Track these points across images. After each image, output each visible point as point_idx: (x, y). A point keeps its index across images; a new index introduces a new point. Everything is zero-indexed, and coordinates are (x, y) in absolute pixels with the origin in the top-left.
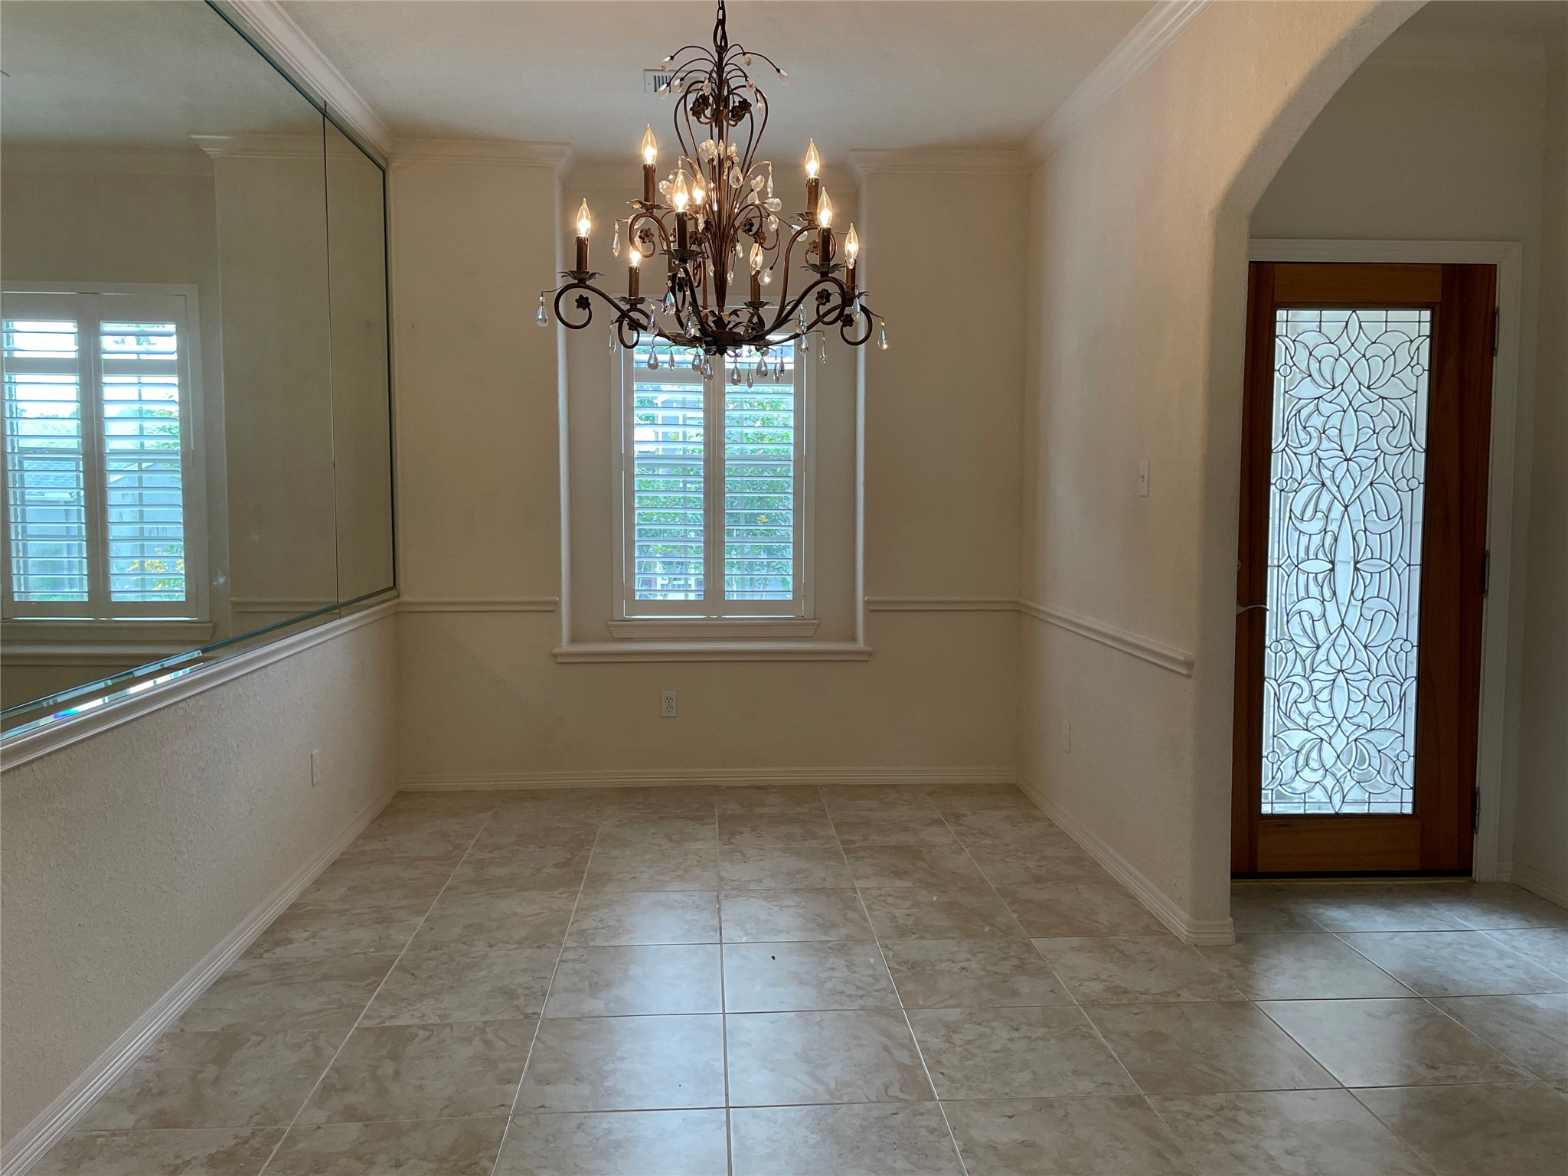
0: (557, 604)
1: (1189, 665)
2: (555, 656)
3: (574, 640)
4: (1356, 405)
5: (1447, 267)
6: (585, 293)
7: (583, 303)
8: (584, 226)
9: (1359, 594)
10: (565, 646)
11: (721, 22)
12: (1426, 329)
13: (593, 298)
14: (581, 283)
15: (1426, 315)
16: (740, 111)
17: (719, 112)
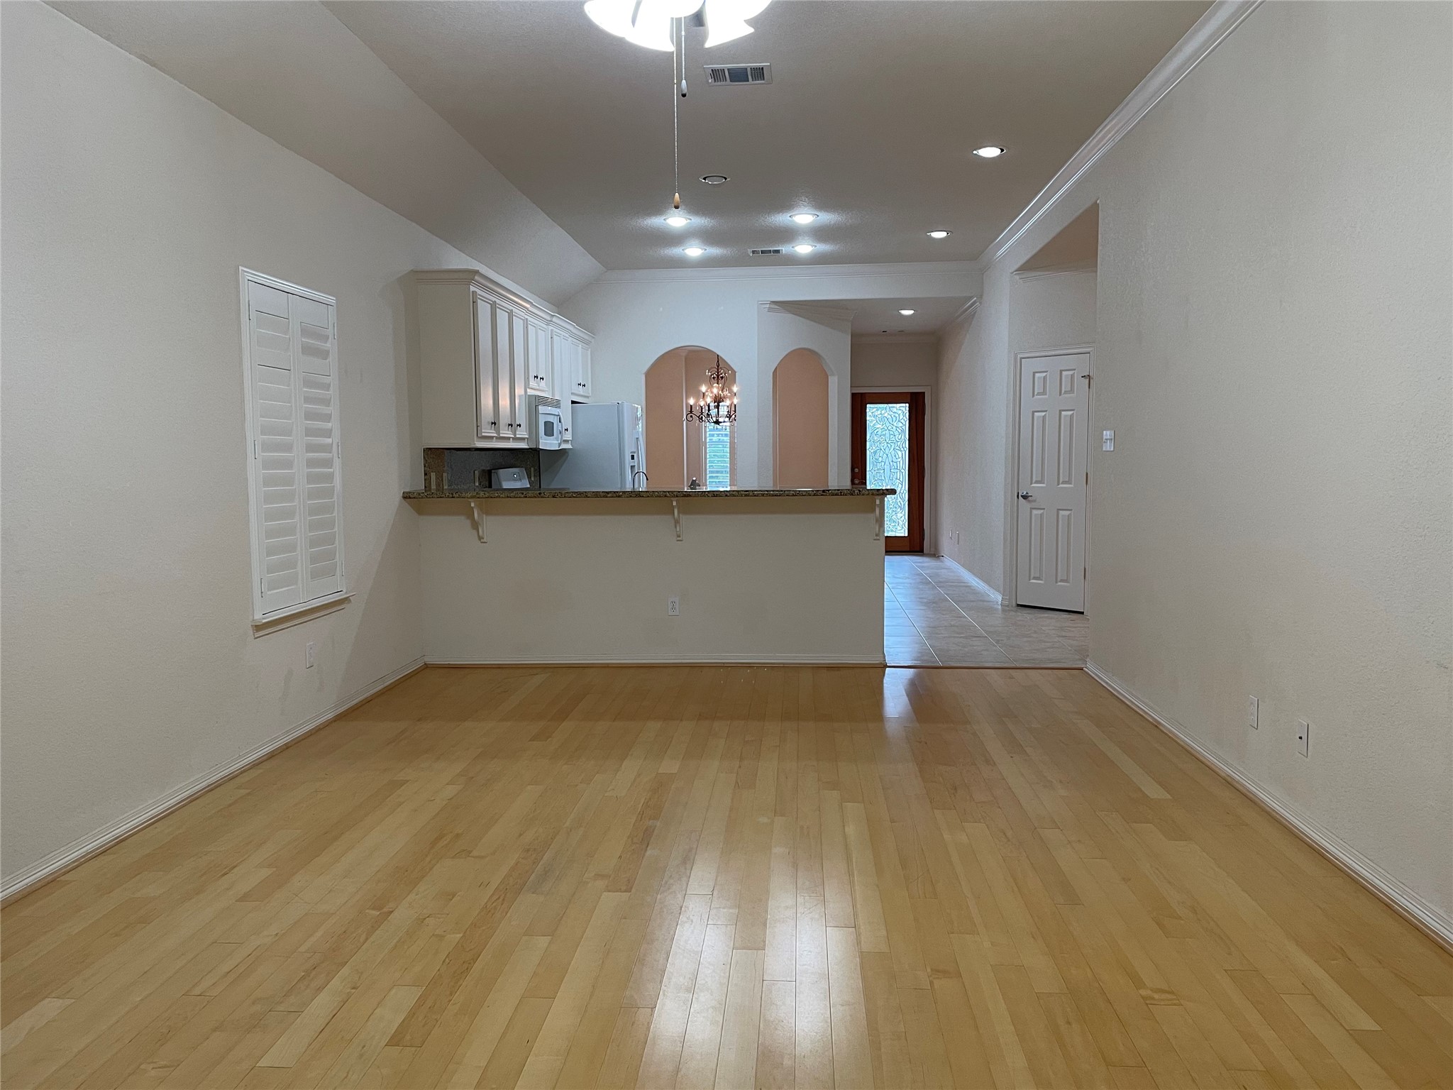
5: (912, 393)
7: (691, 416)
8: (692, 401)
12: (907, 409)
15: (907, 405)
16: (722, 378)
17: (718, 378)
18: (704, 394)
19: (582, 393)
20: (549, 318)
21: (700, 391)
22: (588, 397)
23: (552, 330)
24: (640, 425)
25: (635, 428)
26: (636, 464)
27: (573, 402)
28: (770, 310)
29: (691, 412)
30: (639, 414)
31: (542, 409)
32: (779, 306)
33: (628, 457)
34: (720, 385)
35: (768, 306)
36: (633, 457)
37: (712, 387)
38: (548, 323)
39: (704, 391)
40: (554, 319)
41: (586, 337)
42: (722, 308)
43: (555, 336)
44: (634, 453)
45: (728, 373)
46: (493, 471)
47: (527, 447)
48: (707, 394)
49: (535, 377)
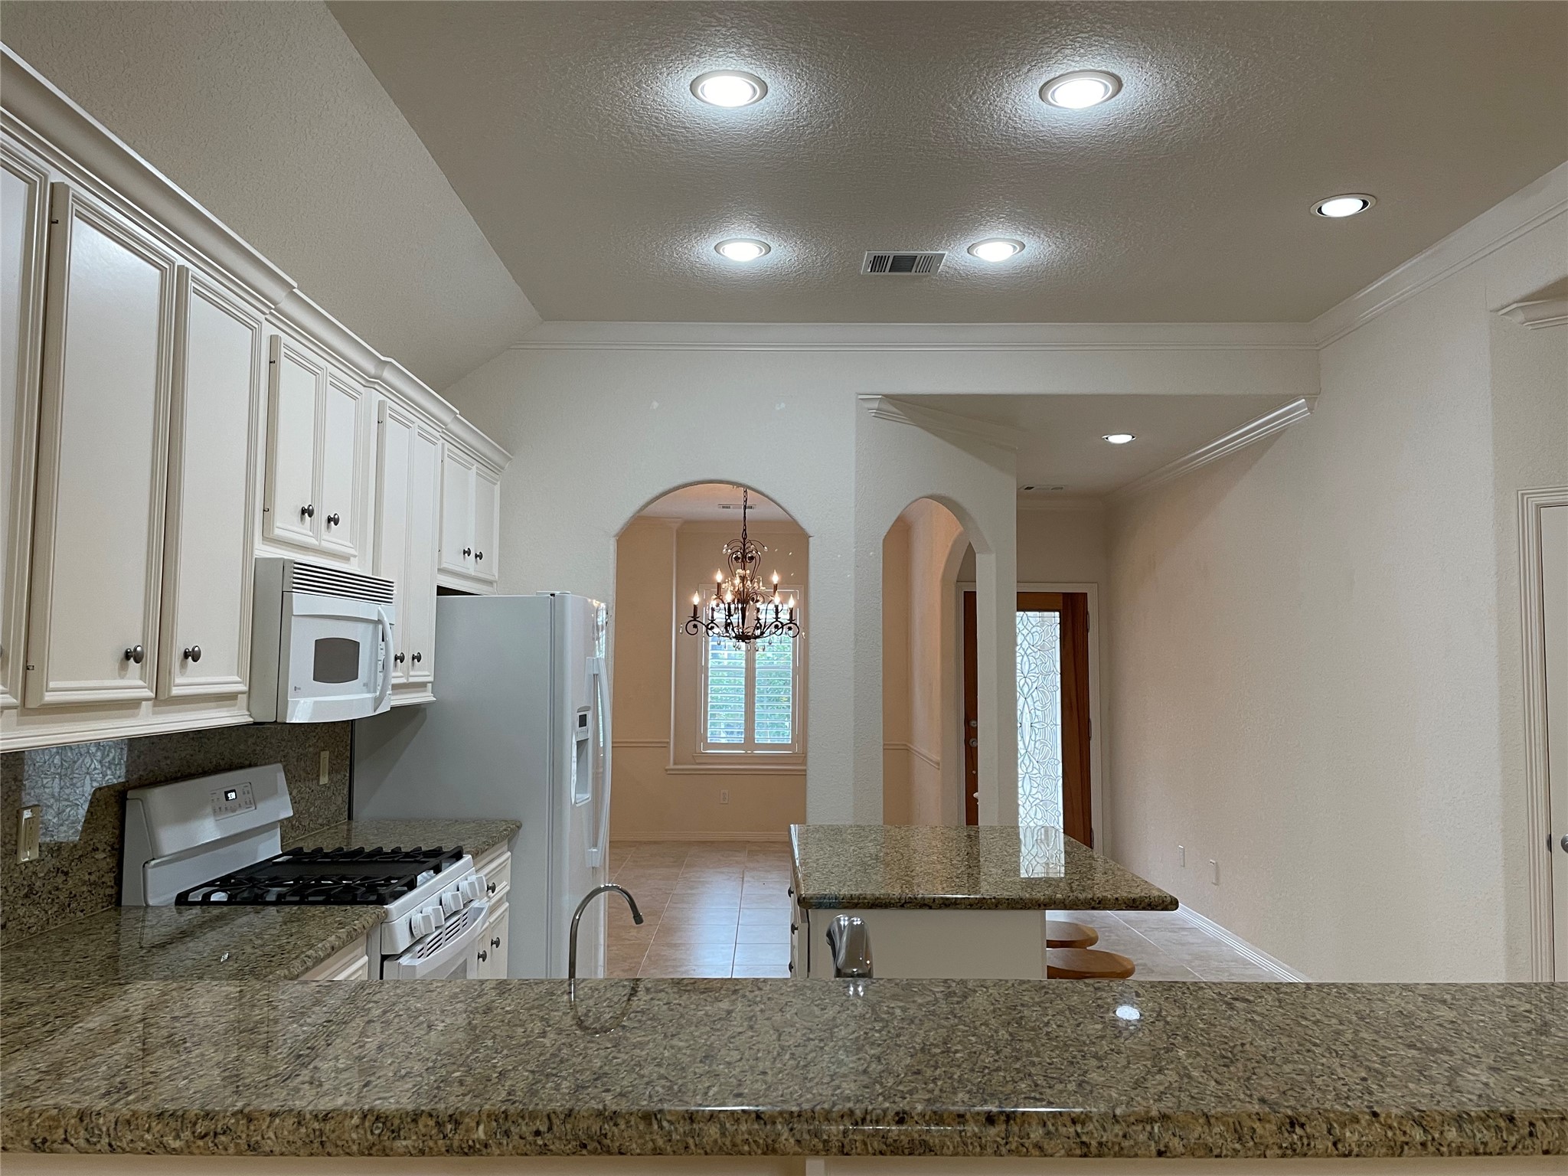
0: (668, 743)
1: (938, 764)
2: (666, 770)
3: (675, 764)
4: (1028, 652)
5: (1065, 595)
6: (696, 623)
7: (695, 626)
8: (696, 599)
9: (1033, 738)
10: (671, 766)
11: (745, 530)
12: (1058, 620)
13: (699, 624)
14: (695, 620)
15: (1057, 614)
16: (752, 558)
17: (744, 559)
18: (719, 585)
19: (472, 572)
20: (370, 367)
21: (712, 581)
22: (490, 583)
23: (381, 404)
24: (603, 640)
25: (590, 650)
26: (590, 735)
27: (442, 591)
28: (880, 414)
29: (695, 618)
30: (602, 618)
31: (303, 602)
32: (894, 405)
33: (571, 718)
34: (748, 572)
35: (876, 405)
36: (583, 721)
37: (734, 575)
38: (372, 381)
39: (719, 581)
40: (387, 374)
41: (496, 458)
42: (783, 405)
43: (389, 421)
44: (587, 709)
45: (762, 552)
46: (130, 794)
47: (244, 719)
48: (723, 586)
49: (303, 511)
